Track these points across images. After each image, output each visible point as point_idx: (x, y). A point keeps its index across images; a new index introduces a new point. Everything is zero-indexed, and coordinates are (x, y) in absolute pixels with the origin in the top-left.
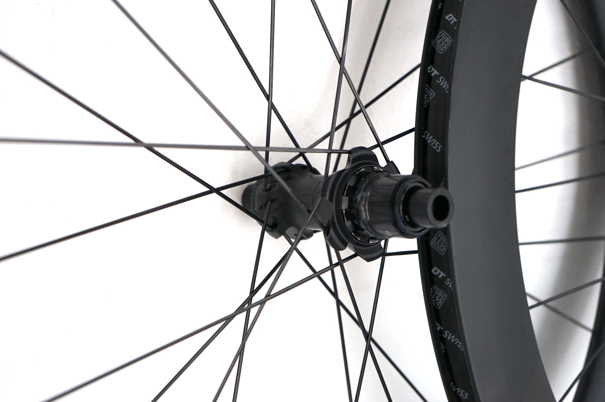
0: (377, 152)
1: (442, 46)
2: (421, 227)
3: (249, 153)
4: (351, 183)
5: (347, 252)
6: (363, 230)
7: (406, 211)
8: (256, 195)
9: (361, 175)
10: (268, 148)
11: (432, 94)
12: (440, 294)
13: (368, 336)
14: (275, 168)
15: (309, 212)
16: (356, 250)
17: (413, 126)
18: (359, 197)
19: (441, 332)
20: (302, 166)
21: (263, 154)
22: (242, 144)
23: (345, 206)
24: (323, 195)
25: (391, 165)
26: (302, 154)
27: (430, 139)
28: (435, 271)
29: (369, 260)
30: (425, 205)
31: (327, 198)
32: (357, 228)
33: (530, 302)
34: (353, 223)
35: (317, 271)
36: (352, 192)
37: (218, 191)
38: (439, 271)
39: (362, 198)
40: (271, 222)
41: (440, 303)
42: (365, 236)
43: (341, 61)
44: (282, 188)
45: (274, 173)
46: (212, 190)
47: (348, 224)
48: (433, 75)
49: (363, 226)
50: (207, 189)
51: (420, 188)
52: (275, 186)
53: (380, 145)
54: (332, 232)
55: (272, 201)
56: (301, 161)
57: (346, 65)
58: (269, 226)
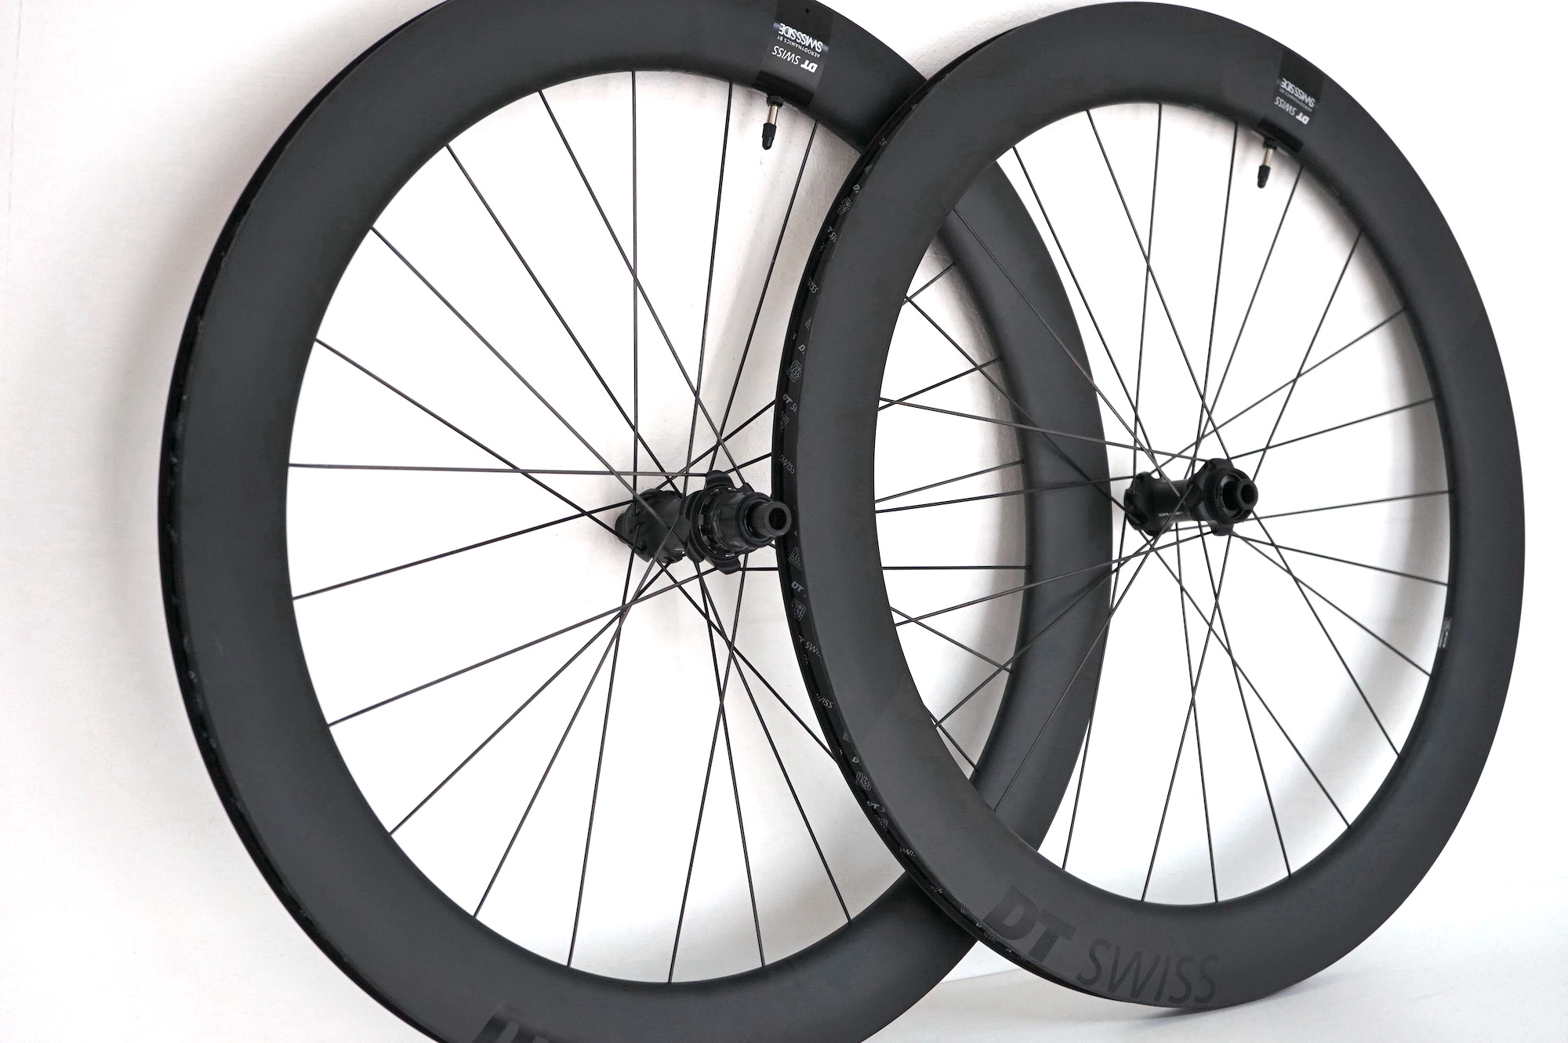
0: (733, 476)
1: (794, 374)
2: (765, 537)
3: (613, 477)
4: (706, 502)
5: (705, 565)
6: (717, 543)
7: (749, 524)
8: (627, 519)
9: (716, 495)
10: (635, 473)
11: (786, 419)
12: (800, 607)
13: (730, 645)
14: (644, 495)
15: (669, 528)
16: (714, 563)
17: (770, 451)
18: (712, 514)
19: (804, 643)
20: (671, 492)
21: (629, 480)
22: (607, 470)
23: (701, 522)
24: (680, 514)
25: (747, 487)
26: (669, 481)
27: (785, 462)
28: (795, 585)
29: (727, 573)
30: (763, 518)
31: (684, 515)
32: (712, 541)
33: (897, 618)
34: (709, 538)
35: (678, 581)
36: (706, 510)
37: (589, 514)
38: (797, 585)
39: (714, 515)
40: (640, 544)
41: (801, 615)
42: (719, 549)
43: (696, 393)
44: (648, 512)
45: (640, 499)
46: (583, 513)
47: (705, 538)
48: (787, 402)
49: (717, 540)
50: (579, 513)
51: (760, 504)
52: (643, 510)
53: (736, 469)
54: (689, 546)
55: (641, 524)
56: (668, 488)
57: (701, 396)
58: (639, 548)
